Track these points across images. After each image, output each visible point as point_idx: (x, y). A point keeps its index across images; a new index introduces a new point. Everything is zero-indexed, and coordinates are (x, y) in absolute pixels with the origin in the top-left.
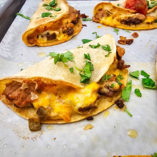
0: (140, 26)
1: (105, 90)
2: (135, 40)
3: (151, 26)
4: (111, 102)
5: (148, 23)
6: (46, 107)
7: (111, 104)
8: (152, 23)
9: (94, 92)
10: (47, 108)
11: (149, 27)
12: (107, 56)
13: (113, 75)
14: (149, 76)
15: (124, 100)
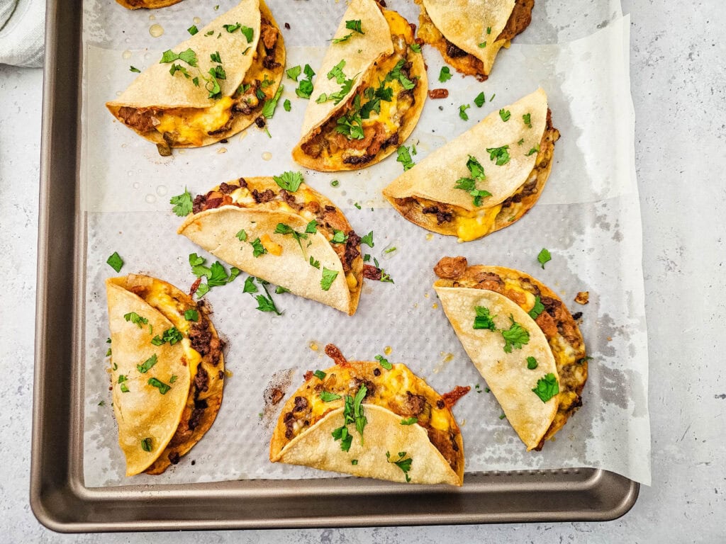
1: (242, 106)
4: (250, 120)
6: (171, 132)
7: (249, 123)
9: (225, 110)
10: (174, 133)
12: (245, 53)
13: (257, 81)
14: (314, 74)
15: (265, 118)
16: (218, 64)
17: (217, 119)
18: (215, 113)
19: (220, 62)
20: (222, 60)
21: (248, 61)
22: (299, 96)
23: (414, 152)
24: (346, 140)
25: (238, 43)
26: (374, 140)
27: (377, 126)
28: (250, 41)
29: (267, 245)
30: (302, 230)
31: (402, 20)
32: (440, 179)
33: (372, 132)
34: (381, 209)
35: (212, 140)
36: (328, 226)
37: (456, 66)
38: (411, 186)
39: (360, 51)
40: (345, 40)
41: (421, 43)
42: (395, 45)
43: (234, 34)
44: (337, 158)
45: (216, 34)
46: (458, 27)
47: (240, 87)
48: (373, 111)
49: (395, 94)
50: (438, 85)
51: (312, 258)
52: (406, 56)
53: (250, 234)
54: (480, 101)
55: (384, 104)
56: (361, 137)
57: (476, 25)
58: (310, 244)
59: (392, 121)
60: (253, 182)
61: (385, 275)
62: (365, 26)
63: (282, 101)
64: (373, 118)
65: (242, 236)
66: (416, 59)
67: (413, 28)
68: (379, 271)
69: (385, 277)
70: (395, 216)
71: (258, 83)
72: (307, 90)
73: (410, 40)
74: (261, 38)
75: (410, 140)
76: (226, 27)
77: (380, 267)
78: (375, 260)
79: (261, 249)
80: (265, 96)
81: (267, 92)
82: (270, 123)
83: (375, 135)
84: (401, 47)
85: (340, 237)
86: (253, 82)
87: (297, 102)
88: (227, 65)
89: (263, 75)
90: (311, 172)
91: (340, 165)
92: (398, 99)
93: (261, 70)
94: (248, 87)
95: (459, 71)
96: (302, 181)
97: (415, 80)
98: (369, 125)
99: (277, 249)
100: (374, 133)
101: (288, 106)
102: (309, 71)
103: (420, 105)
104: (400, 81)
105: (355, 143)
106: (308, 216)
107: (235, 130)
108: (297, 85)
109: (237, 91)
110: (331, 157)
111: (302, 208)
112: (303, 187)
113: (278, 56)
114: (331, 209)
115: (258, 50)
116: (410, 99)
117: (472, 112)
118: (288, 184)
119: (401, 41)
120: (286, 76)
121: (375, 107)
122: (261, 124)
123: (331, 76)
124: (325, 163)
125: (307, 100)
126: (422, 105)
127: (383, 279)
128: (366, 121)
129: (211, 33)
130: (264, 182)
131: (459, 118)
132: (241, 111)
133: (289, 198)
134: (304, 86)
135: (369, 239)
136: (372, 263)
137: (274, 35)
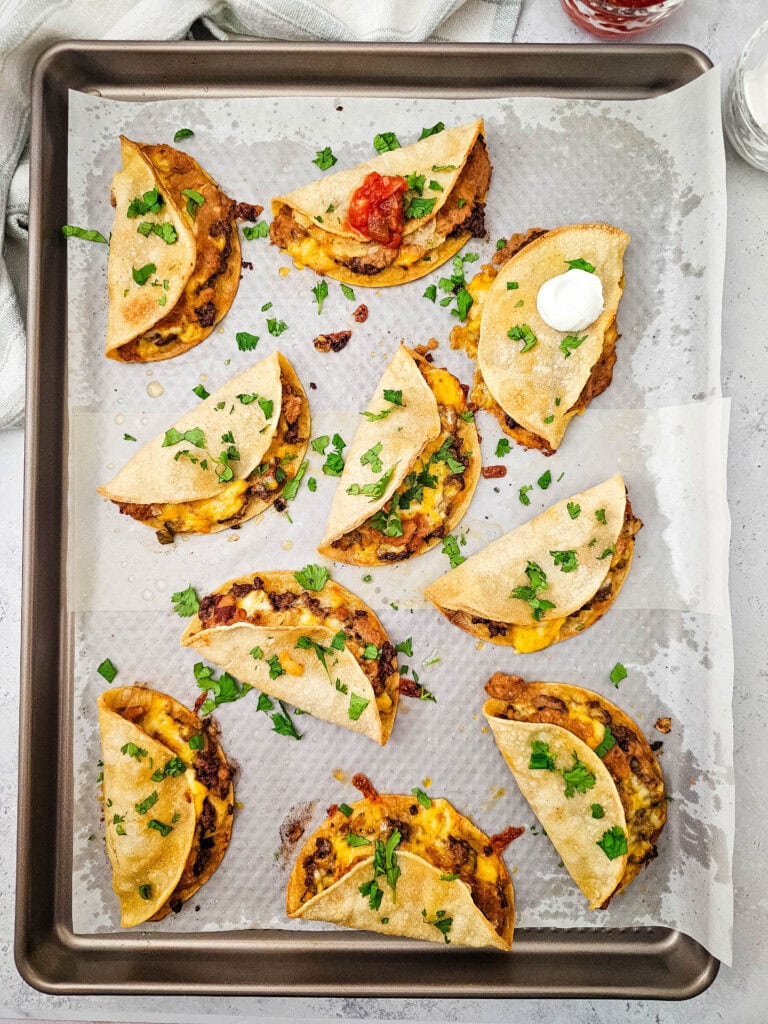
0: (380, 280)
1: (259, 488)
2: (358, 331)
3: (412, 274)
4: (268, 502)
5: (405, 268)
6: (175, 520)
8: (415, 264)
9: (239, 496)
10: (177, 522)
11: (404, 277)
12: (263, 431)
13: (276, 458)
14: (345, 446)
15: (286, 500)
16: (230, 444)
17: (229, 506)
18: (226, 499)
19: (233, 442)
20: (235, 440)
21: (267, 440)
22: (325, 472)
23: (463, 542)
24: (382, 536)
25: (255, 419)
26: (414, 535)
27: (418, 519)
28: (268, 416)
29: (286, 664)
30: (327, 644)
31: (452, 380)
32: (494, 585)
33: (412, 528)
34: (422, 611)
35: (222, 527)
36: (358, 636)
37: (517, 437)
38: (457, 594)
39: (400, 429)
40: (384, 415)
41: (474, 408)
42: (443, 418)
43: (250, 406)
44: (369, 550)
45: (228, 407)
46: (519, 398)
47: (256, 470)
48: (414, 500)
49: (441, 479)
50: (494, 461)
51: (338, 681)
52: (456, 431)
53: (266, 650)
54: (545, 481)
55: (427, 491)
56: (399, 534)
57: (542, 397)
58: (337, 661)
59: (436, 511)
60: (269, 577)
61: (426, 692)
62: (407, 395)
63: (306, 479)
64: (415, 508)
65: (257, 653)
66: (468, 432)
67: (465, 389)
68: (418, 686)
69: (427, 695)
70: (439, 620)
71: (278, 460)
72: (336, 466)
73: (462, 407)
74: (283, 412)
75: (459, 528)
76: (240, 397)
77: (420, 682)
78: (414, 672)
79: (278, 669)
80: (286, 476)
81: (287, 470)
82: (292, 506)
83: (416, 530)
84: (450, 421)
85: (373, 653)
86: (272, 461)
87: (326, 481)
88: (241, 444)
89: (284, 450)
90: (339, 565)
91: (373, 559)
92: (444, 485)
93: (281, 445)
94: (266, 468)
95: (520, 443)
96: (329, 577)
97: (465, 460)
98: (409, 517)
99: (298, 669)
100: (415, 528)
101: (313, 485)
102: (339, 442)
103: (471, 487)
104: (446, 463)
105: (393, 540)
106: (335, 625)
107: (250, 513)
108: (324, 460)
109: (252, 473)
110: (364, 550)
111: (327, 615)
112: (330, 584)
113: (302, 427)
114: (362, 614)
115: (279, 427)
116: (461, 485)
117: (536, 494)
118: (311, 580)
119: (450, 413)
120: (311, 448)
121: (417, 495)
122: (280, 507)
123: (365, 461)
124: (356, 556)
125: (337, 478)
126: (474, 487)
127: (423, 697)
128: (405, 512)
129: (222, 406)
130: (283, 578)
131: (519, 502)
132: (258, 493)
133: (313, 603)
134: (333, 462)
135: (406, 647)
136: (409, 677)
137: (297, 409)
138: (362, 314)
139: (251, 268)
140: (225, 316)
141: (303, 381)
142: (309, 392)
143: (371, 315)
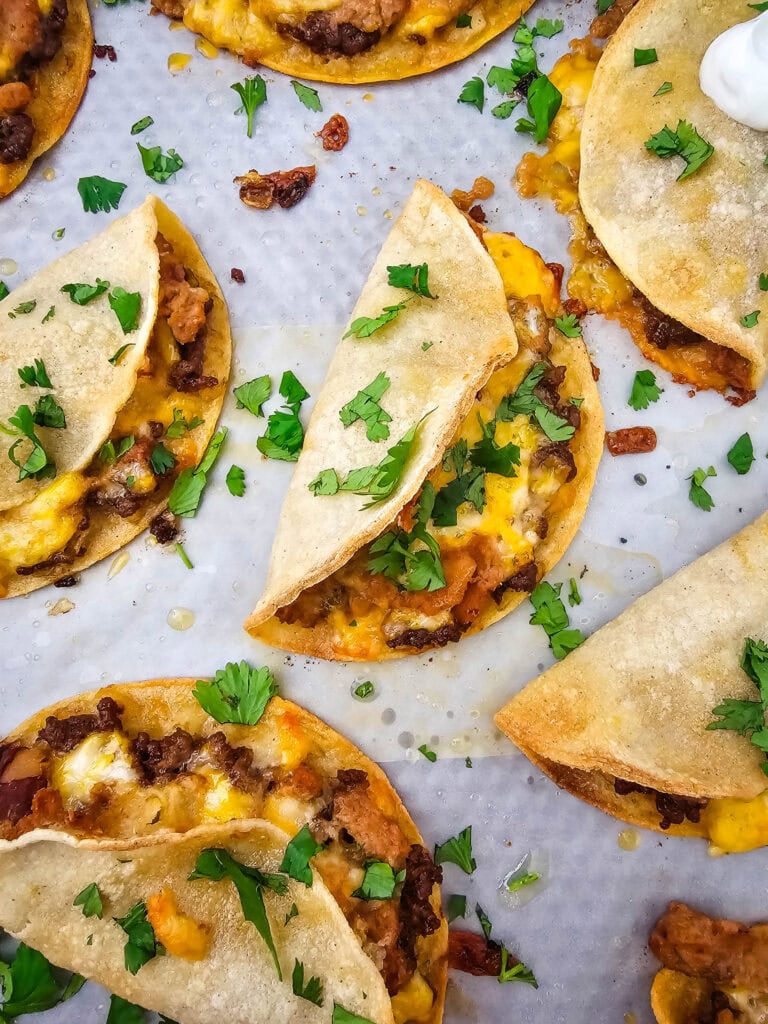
0: (370, 66)
1: (114, 492)
2: (331, 171)
3: (435, 57)
4: (136, 523)
5: (419, 39)
7: (135, 530)
8: (440, 33)
9: (66, 509)
11: (419, 62)
12: (116, 359)
13: (152, 424)
14: (306, 396)
15: (178, 517)
16: (42, 391)
17: (43, 534)
18: (36, 517)
19: (48, 385)
20: (53, 381)
21: (123, 381)
22: (265, 456)
23: (575, 598)
24: (395, 589)
25: (100, 334)
26: (471, 587)
27: (478, 548)
28: (130, 325)
29: (169, 928)
30: (271, 862)
31: (528, 254)
32: (666, 702)
33: (465, 568)
34: (494, 760)
35: (34, 582)
36: (347, 838)
37: (672, 367)
38: (580, 726)
39: (426, 346)
40: (391, 318)
41: (578, 310)
42: (519, 324)
43: (91, 308)
44: (366, 625)
45: (42, 311)
46: (684, 275)
47: (103, 448)
48: (466, 505)
49: (525, 455)
50: (628, 419)
51: (299, 969)
52: (546, 352)
53: (114, 892)
54: (741, 457)
55: (494, 483)
56: (437, 585)
57: (734, 269)
58: (295, 912)
59: (517, 528)
60: (138, 694)
61: (512, 962)
62: (438, 277)
63: (223, 470)
64: (468, 523)
65: (93, 902)
66: (570, 355)
67: (557, 271)
68: (494, 947)
69: (514, 970)
70: (531, 780)
71: (158, 429)
72: (287, 439)
73: (553, 307)
74: (163, 316)
75: (564, 566)
76: (70, 289)
77: (496, 933)
78: (479, 912)
79: (147, 939)
80: (176, 463)
81: (180, 449)
82: (193, 530)
83: (476, 574)
84: (534, 329)
85: (383, 884)
86: (144, 429)
87: (262, 472)
88: (69, 390)
89: (171, 408)
90: (299, 660)
91: (374, 646)
92: (531, 467)
93: (167, 395)
94: (129, 446)
95: (679, 379)
96: (276, 688)
97: (572, 414)
98: (457, 544)
99: (196, 940)
100: (472, 568)
101: (238, 482)
102: (293, 389)
103: (585, 475)
104: (534, 421)
105: (424, 600)
106: (290, 813)
107: (99, 550)
108: (261, 427)
109: (96, 455)
110: (353, 624)
111: (271, 786)
112: (279, 707)
113: (212, 356)
114: (353, 780)
115: (153, 347)
116: (564, 467)
117: (724, 488)
118: (235, 702)
119: (532, 315)
120: (232, 403)
121: (472, 493)
122: (166, 532)
123: (350, 416)
124: (337, 639)
125: (287, 466)
126: (593, 473)
127: (506, 975)
128: (448, 533)
129: (27, 308)
130: (169, 696)
131: (689, 504)
132: (112, 503)
133: (236, 760)
134: (280, 431)
135: (460, 849)
136: (472, 923)
137: (196, 310)
138: (336, 134)
139: (113, 58)
140: (57, 145)
141: (216, 266)
142: (227, 288)
143: (355, 135)
